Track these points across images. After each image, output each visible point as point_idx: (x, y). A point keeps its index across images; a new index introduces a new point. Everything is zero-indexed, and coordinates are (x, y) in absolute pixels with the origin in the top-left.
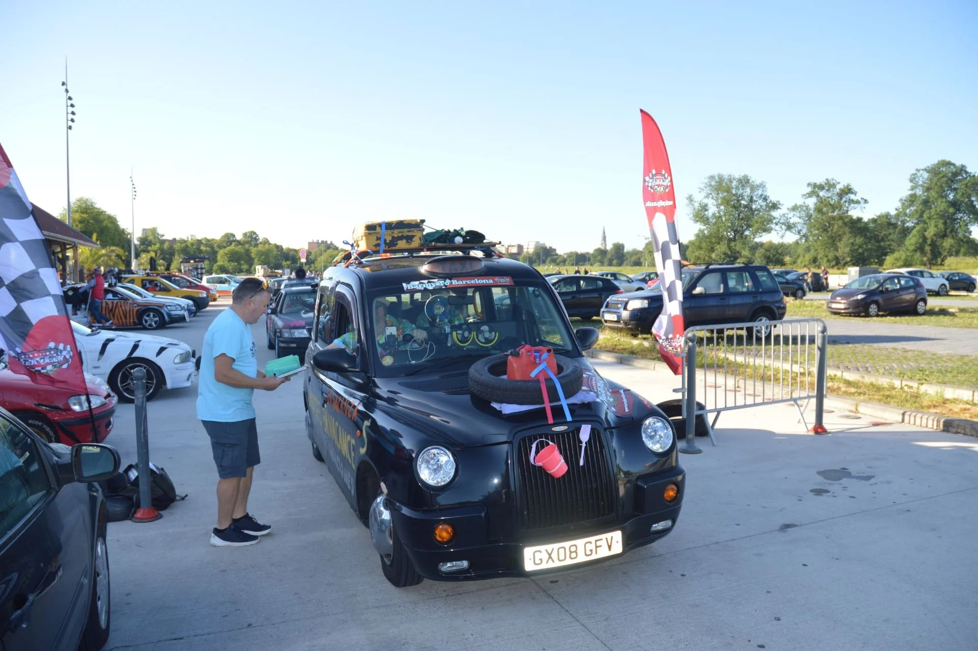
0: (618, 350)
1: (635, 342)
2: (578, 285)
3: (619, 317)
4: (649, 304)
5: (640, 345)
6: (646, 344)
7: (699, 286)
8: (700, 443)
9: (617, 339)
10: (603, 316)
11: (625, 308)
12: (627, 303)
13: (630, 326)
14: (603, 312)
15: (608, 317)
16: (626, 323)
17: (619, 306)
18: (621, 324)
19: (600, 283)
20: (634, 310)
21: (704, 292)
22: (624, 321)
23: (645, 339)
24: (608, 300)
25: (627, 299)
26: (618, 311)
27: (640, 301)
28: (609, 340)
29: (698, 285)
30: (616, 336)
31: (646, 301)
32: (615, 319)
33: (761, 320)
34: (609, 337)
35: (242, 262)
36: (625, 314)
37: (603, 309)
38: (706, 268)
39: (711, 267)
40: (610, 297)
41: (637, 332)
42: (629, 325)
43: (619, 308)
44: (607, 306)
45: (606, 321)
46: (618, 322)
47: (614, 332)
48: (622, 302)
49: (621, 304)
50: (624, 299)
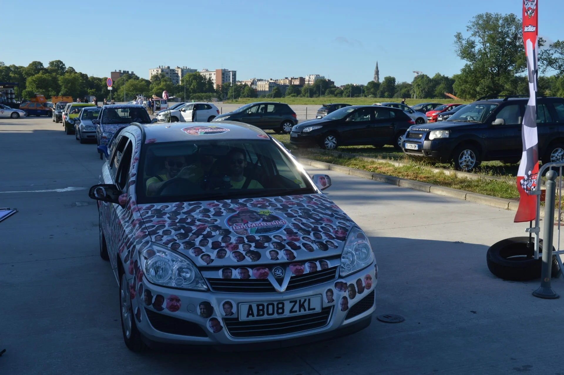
0: (421, 178)
1: (436, 171)
2: (373, 116)
3: (421, 147)
4: (450, 134)
5: (441, 173)
6: (447, 173)
7: (498, 118)
8: (556, 288)
9: (417, 167)
10: (404, 146)
11: (427, 138)
12: (428, 134)
13: (431, 156)
14: (404, 141)
15: (409, 146)
16: (427, 152)
17: (421, 136)
18: (422, 153)
19: (393, 113)
20: (435, 140)
21: (503, 124)
22: (425, 150)
23: (444, 168)
24: (408, 130)
25: (428, 130)
26: (420, 141)
27: (442, 131)
28: (409, 168)
29: (496, 117)
30: (416, 164)
31: (447, 132)
32: (417, 148)
33: (557, 151)
34: (408, 165)
35: (50, 89)
36: (426, 144)
37: (403, 138)
38: (504, 100)
39: (509, 99)
40: (410, 127)
41: (437, 161)
42: (430, 154)
43: (420, 138)
44: (408, 136)
45: (407, 150)
46: (419, 151)
47: (413, 160)
48: (422, 132)
49: (422, 134)
50: (426, 130)
